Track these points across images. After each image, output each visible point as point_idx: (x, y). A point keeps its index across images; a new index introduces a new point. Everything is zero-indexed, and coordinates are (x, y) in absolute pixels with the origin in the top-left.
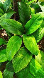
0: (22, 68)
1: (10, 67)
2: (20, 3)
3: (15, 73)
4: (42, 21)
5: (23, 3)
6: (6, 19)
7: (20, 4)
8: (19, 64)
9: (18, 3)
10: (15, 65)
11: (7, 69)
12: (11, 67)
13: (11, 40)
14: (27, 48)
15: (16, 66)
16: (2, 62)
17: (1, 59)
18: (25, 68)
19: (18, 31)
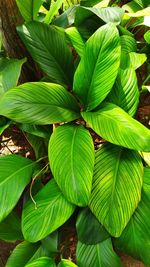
0: (130, 211)
1: (89, 229)
2: (24, 27)
3: (117, 235)
5: (33, 23)
7: (25, 30)
8: (116, 202)
9: (17, 29)
10: (105, 214)
12: (94, 227)
14: (116, 143)
15: (109, 213)
16: (61, 224)
17: (53, 219)
19: (61, 109)
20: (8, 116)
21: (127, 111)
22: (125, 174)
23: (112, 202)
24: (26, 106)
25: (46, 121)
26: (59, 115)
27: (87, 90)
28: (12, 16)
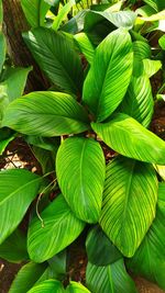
0: (144, 229)
1: (100, 249)
2: (30, 33)
3: (130, 255)
4: (131, 54)
5: (39, 29)
6: (11, 100)
7: (31, 36)
8: (128, 219)
9: (23, 35)
10: (116, 233)
11: (93, 263)
12: (104, 248)
13: (64, 157)
14: (129, 156)
15: (122, 231)
16: (69, 242)
17: (61, 237)
18: (151, 228)
19: (69, 121)
20: (13, 128)
21: (141, 121)
22: (138, 189)
23: (124, 218)
24: (31, 117)
25: (53, 133)
26: (67, 126)
27: (97, 100)
28: (17, 22)
